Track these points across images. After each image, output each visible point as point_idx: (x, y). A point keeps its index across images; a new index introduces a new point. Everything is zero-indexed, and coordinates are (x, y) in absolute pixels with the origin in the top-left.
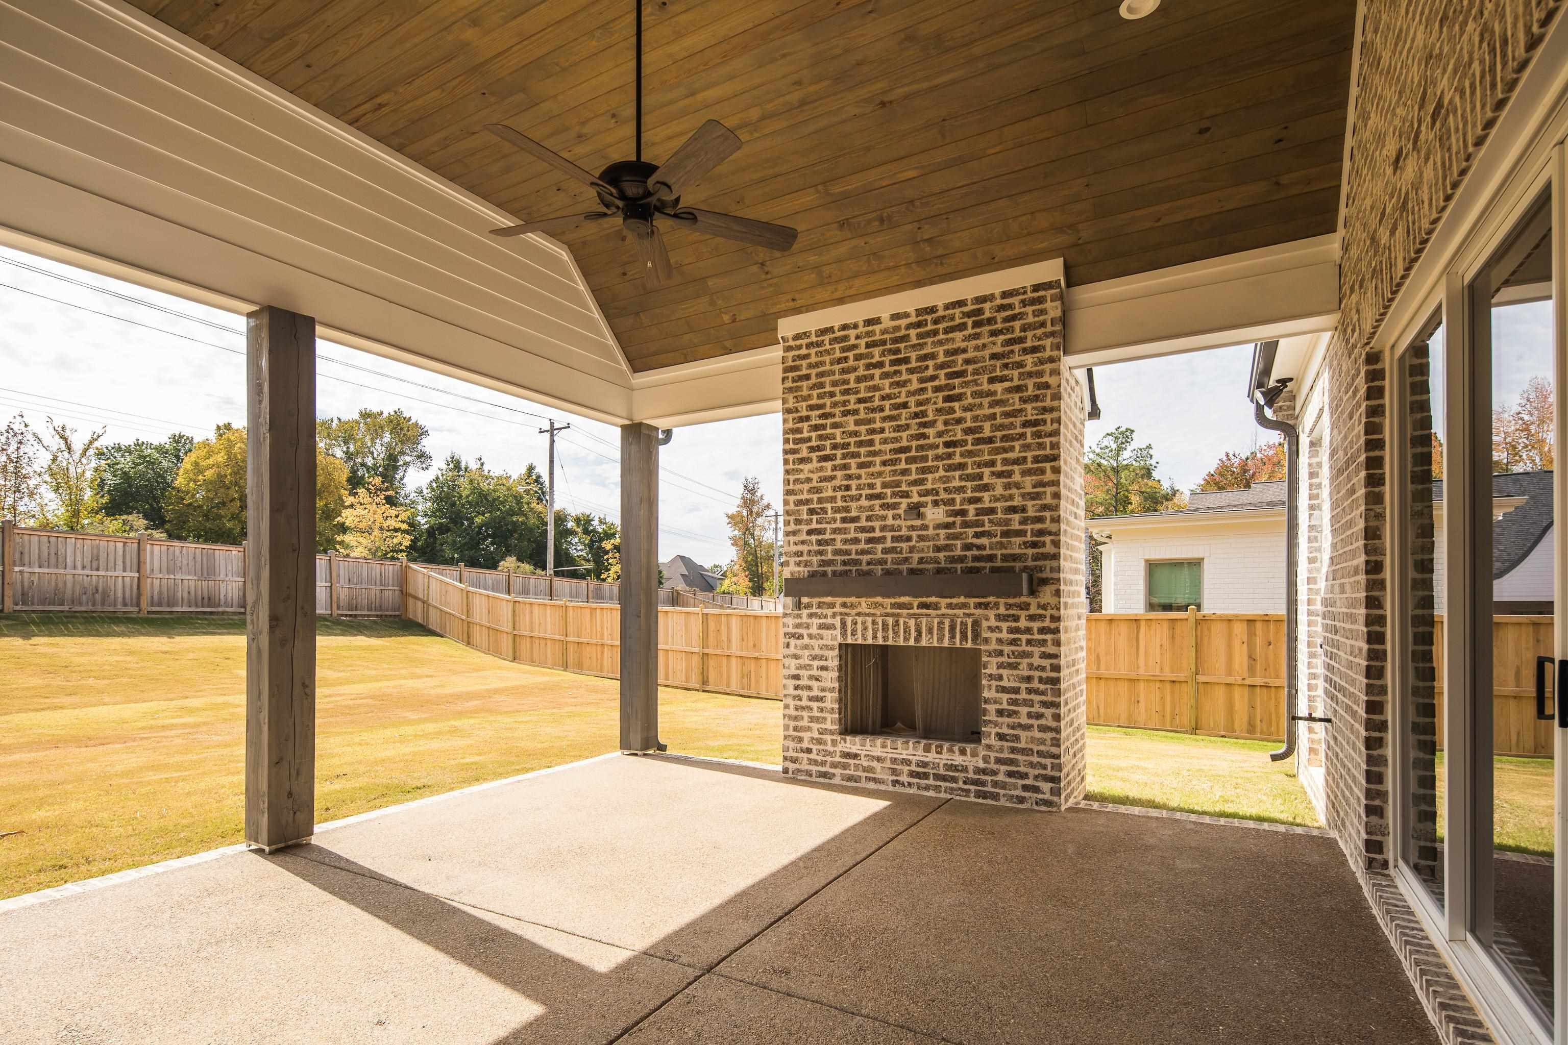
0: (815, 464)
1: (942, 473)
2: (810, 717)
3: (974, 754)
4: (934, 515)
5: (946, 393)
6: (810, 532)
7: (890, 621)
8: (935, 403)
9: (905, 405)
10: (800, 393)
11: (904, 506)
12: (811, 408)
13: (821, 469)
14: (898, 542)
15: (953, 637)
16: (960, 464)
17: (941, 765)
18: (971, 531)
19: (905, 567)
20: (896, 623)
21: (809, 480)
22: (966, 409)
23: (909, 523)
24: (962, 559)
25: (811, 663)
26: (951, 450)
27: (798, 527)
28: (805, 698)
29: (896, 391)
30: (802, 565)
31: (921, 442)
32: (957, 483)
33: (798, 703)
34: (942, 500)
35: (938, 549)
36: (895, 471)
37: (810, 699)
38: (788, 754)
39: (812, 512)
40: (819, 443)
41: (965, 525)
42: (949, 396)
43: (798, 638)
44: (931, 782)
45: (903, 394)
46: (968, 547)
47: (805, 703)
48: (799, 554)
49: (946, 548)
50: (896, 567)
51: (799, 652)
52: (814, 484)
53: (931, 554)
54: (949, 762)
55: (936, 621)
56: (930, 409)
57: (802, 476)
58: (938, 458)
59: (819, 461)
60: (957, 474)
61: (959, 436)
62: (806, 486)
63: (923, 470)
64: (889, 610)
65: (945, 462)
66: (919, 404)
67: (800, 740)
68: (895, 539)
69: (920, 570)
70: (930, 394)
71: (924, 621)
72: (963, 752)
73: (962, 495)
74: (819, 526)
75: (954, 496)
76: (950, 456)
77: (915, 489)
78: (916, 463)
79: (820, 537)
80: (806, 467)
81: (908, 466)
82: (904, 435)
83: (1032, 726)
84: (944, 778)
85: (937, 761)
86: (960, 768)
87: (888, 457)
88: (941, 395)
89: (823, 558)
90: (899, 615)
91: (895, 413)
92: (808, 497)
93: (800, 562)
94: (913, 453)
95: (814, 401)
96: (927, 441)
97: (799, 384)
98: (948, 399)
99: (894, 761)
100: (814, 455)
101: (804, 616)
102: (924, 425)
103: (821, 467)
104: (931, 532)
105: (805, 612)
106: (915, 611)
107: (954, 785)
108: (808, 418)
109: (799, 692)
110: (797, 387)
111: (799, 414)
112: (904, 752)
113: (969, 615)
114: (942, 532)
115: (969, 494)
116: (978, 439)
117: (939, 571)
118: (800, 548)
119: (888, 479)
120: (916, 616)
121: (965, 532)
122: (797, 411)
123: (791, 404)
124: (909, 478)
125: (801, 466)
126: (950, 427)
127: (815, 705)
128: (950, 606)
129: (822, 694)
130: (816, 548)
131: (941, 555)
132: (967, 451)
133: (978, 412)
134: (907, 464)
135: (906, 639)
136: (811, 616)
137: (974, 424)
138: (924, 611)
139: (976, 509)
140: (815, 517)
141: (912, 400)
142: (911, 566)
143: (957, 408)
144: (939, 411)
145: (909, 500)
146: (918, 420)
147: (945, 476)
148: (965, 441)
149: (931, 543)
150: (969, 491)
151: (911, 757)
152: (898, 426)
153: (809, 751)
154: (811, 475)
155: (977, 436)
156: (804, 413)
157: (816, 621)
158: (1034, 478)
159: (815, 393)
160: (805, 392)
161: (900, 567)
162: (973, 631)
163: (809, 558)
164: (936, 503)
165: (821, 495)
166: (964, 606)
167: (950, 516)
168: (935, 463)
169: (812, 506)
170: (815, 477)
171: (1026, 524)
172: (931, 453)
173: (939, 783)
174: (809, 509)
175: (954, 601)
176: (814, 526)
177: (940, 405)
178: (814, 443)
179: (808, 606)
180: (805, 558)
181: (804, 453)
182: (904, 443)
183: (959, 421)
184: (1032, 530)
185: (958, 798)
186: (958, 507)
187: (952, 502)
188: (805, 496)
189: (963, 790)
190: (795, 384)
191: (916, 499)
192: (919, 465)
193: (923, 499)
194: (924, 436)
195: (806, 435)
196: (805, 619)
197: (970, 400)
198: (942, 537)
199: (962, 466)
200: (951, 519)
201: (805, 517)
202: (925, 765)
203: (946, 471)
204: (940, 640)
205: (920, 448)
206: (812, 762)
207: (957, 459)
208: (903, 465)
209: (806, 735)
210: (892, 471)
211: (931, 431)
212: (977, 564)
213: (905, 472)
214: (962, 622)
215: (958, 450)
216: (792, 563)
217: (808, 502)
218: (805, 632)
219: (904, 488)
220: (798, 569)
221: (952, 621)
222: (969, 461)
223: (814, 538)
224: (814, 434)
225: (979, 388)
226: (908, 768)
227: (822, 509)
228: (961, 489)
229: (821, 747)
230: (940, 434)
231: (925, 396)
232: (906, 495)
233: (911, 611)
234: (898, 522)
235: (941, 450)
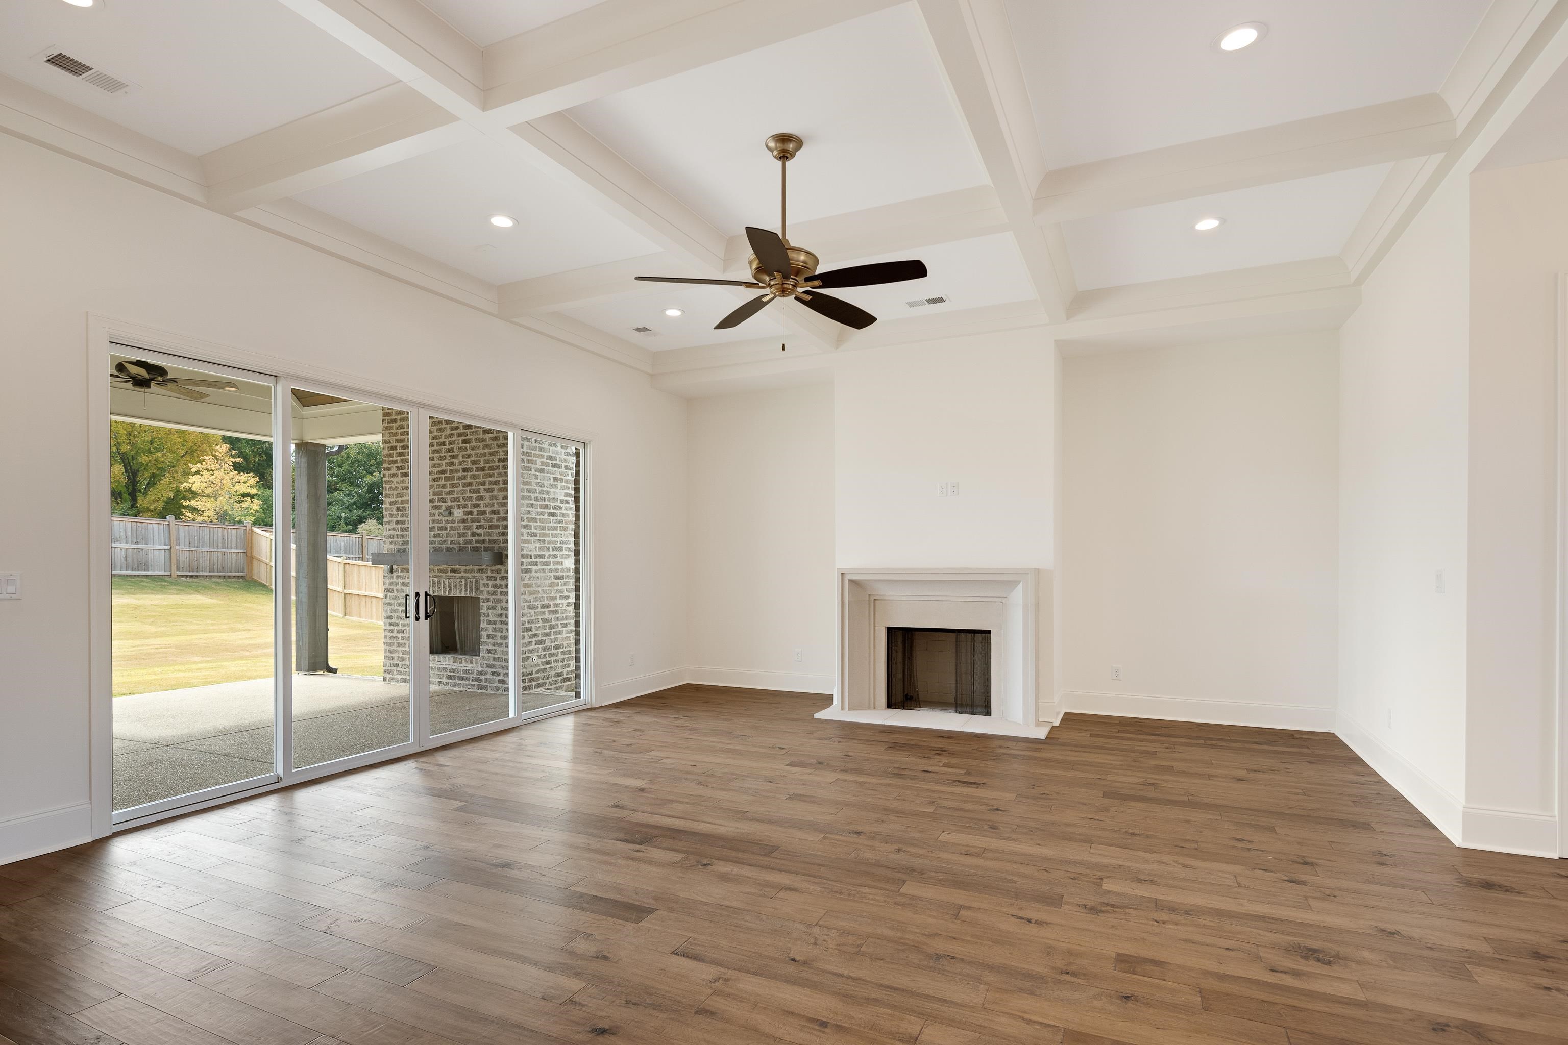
0: (400, 478)
1: (461, 488)
2: (398, 644)
3: (477, 663)
4: (458, 514)
5: (463, 438)
6: (397, 523)
7: (436, 580)
8: (458, 444)
9: (443, 444)
10: (391, 431)
11: (443, 508)
12: (398, 441)
13: (403, 481)
14: (441, 530)
15: (466, 591)
16: (470, 483)
17: (462, 670)
18: (475, 524)
19: (444, 546)
20: (439, 582)
21: (396, 488)
22: (473, 449)
23: (446, 518)
24: (470, 542)
25: (398, 608)
26: (465, 474)
27: (391, 519)
28: (395, 631)
29: (439, 434)
30: (393, 544)
31: (452, 468)
32: (468, 495)
33: (391, 635)
34: (462, 505)
35: (460, 535)
36: (439, 485)
37: (398, 632)
38: (386, 668)
39: (398, 509)
40: (401, 464)
41: (473, 521)
42: (464, 439)
43: (391, 592)
44: (457, 681)
45: (443, 437)
46: (473, 535)
47: (394, 635)
48: (391, 537)
49: (463, 535)
50: (440, 546)
51: (392, 601)
52: (399, 491)
53: (456, 539)
54: (465, 668)
55: (458, 580)
56: (455, 447)
57: (393, 486)
58: (459, 478)
59: (402, 476)
60: (468, 488)
61: (469, 466)
62: (395, 492)
63: (453, 486)
64: (437, 574)
65: (463, 481)
66: (451, 444)
67: (393, 658)
68: (440, 528)
69: (451, 548)
70: (455, 438)
71: (452, 580)
72: (471, 662)
73: (471, 502)
74: (402, 519)
75: (467, 502)
76: (465, 477)
77: (449, 497)
78: (449, 481)
79: (402, 526)
80: (395, 480)
81: (446, 482)
82: (443, 462)
83: (502, 644)
84: (463, 679)
85: (460, 668)
86: (470, 672)
87: (436, 476)
88: (461, 439)
89: (404, 539)
90: (441, 577)
91: (439, 448)
92: (396, 499)
93: (392, 541)
94: (448, 475)
95: (399, 437)
96: (454, 467)
97: (391, 425)
98: (464, 442)
99: (439, 669)
100: (399, 472)
101: (394, 577)
102: (453, 457)
103: (403, 480)
104: (456, 525)
105: (395, 575)
106: (449, 574)
107: (467, 682)
108: (395, 448)
109: (392, 627)
110: (390, 426)
111: (391, 445)
112: (444, 663)
113: (474, 577)
114: (462, 525)
115: (474, 502)
116: (478, 468)
117: (460, 549)
118: (392, 533)
119: (436, 490)
120: (448, 577)
121: (472, 525)
122: (390, 443)
123: (386, 438)
124: (446, 490)
125: (392, 479)
126: (465, 459)
127: (400, 635)
128: (466, 571)
129: (404, 628)
130: (400, 533)
131: (461, 539)
132: (473, 475)
133: (478, 451)
134: (445, 481)
135: (444, 592)
136: (398, 577)
137: (476, 459)
138: (453, 574)
139: (478, 511)
140: (399, 512)
141: (447, 441)
142: (447, 546)
143: (468, 448)
144: (459, 448)
145: (446, 504)
146: (450, 454)
147: (463, 490)
148: (472, 469)
149: (456, 531)
150: (474, 500)
151: (447, 667)
152: (441, 457)
153: (397, 665)
154: (398, 485)
155: (478, 466)
156: (394, 444)
157: (401, 580)
158: (503, 493)
159: (399, 431)
160: (394, 431)
161: (442, 546)
162: (476, 586)
163: (397, 540)
164: (459, 506)
165: (403, 498)
166: (472, 571)
167: (466, 515)
168: (458, 481)
169: (398, 506)
170: (400, 486)
171: (500, 522)
172: (456, 475)
173: (460, 682)
174: (397, 507)
175: (467, 568)
176: (400, 518)
177: (461, 445)
178: (399, 465)
179: (396, 571)
180: (395, 539)
181: (394, 471)
182: (444, 468)
183: (469, 456)
184: (502, 525)
185: (469, 690)
186: (469, 510)
187: (465, 506)
188: (394, 499)
189: (472, 685)
190: (389, 425)
191: (449, 503)
192: (451, 482)
193: (453, 503)
194: (452, 464)
195: (395, 458)
196: (395, 580)
197: (474, 444)
198: (462, 528)
199: (470, 484)
200: (465, 517)
201: (395, 513)
202: (453, 670)
203: (463, 487)
204: (460, 592)
205: (451, 471)
206: (399, 673)
207: (468, 480)
208: (443, 482)
209: (395, 655)
210: (438, 485)
211: (456, 461)
212: (478, 545)
213: (444, 486)
214: (470, 581)
215: (469, 474)
216: (388, 543)
217: (396, 502)
218: (395, 588)
219: (444, 496)
220: (391, 546)
221: (466, 580)
222: (474, 481)
223: (399, 526)
224: (399, 458)
225: (478, 436)
226: (446, 673)
227: (403, 507)
228: (470, 498)
229: (403, 663)
230: (460, 464)
231: (453, 439)
232: (444, 501)
233: (447, 574)
234: (441, 518)
235: (461, 474)
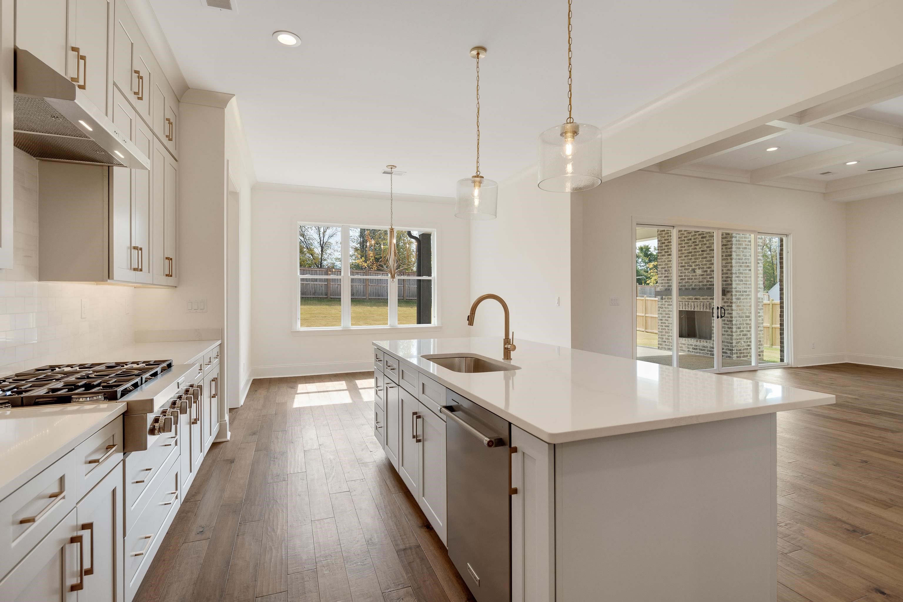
0: (666, 257)
1: (701, 259)
2: (665, 332)
3: (710, 343)
4: (699, 272)
5: (702, 236)
6: (665, 277)
7: (687, 303)
8: (699, 239)
9: (691, 239)
10: (662, 235)
11: (690, 269)
12: (665, 240)
13: (668, 258)
14: (689, 280)
15: (704, 308)
16: (705, 257)
17: (701, 346)
18: (708, 277)
19: (691, 287)
20: (688, 304)
21: (665, 261)
22: (707, 241)
23: (692, 274)
24: (706, 285)
25: (665, 316)
26: (703, 253)
27: (662, 275)
28: (664, 326)
29: (688, 235)
30: (663, 286)
31: (695, 250)
32: (705, 263)
33: (662, 327)
34: (701, 268)
35: (700, 282)
36: (688, 259)
37: (665, 326)
38: (659, 343)
39: (665, 271)
40: (667, 250)
41: (707, 275)
42: (702, 237)
43: (662, 308)
44: (698, 351)
45: (690, 236)
46: (708, 281)
47: (664, 327)
48: (662, 283)
49: (702, 282)
50: (688, 287)
51: (662, 313)
52: (666, 263)
53: (698, 284)
54: (703, 345)
55: (699, 303)
56: (697, 240)
57: (662, 260)
58: (699, 255)
59: (667, 256)
60: (705, 260)
61: (705, 249)
62: (664, 263)
63: (696, 259)
64: (687, 300)
65: (702, 256)
66: (695, 239)
67: (663, 338)
68: (688, 279)
69: (695, 288)
70: (697, 236)
71: (696, 303)
72: (707, 342)
73: (706, 266)
74: (667, 275)
75: (704, 266)
76: (703, 254)
77: (693, 264)
78: (694, 256)
79: (668, 278)
80: (664, 257)
81: (692, 257)
82: (690, 248)
83: (725, 334)
84: (702, 350)
85: (700, 345)
86: (706, 347)
87: (686, 255)
88: (700, 236)
89: (668, 284)
90: (689, 302)
91: (688, 241)
92: (664, 266)
93: (662, 285)
94: (693, 254)
95: (666, 238)
96: (696, 250)
97: (662, 233)
98: (702, 238)
99: (688, 345)
100: (666, 254)
101: (664, 302)
102: (696, 245)
103: (668, 257)
104: (698, 277)
105: (664, 301)
106: (694, 300)
107: (704, 352)
108: (664, 243)
109: (662, 324)
110: (661, 234)
111: (662, 242)
112: (691, 342)
113: (708, 302)
114: (701, 277)
115: (708, 266)
116: (710, 249)
117: (700, 289)
118: (662, 281)
119: (686, 261)
120: (693, 302)
121: (707, 277)
122: (661, 241)
123: (659, 239)
124: (692, 261)
125: (663, 257)
126: (703, 246)
127: (666, 328)
128: (703, 299)
129: (669, 325)
130: (667, 281)
131: (701, 284)
132: (707, 253)
133: (710, 242)
134: (691, 257)
135: (691, 309)
136: (665, 302)
137: (709, 245)
138: (696, 300)
139: (710, 270)
140: (666, 272)
141: (692, 238)
142: (692, 287)
143: (704, 240)
144: (700, 241)
145: (692, 268)
146: (694, 244)
147: (701, 261)
148: (707, 250)
149: (698, 280)
150: (708, 265)
151: (692, 344)
152: (689, 245)
153: (665, 342)
154: (665, 260)
155: (710, 248)
156: (663, 241)
157: (667, 303)
158: (725, 261)
159: (666, 235)
160: (663, 235)
161: (690, 287)
162: (709, 306)
163: (665, 285)
164: (699, 268)
165: (668, 266)
166: (707, 299)
167: (703, 272)
168: (699, 257)
169: (665, 269)
170: (666, 260)
171: (723, 275)
172: (697, 254)
173: (700, 351)
174: (665, 270)
175: (704, 297)
176: (666, 275)
177: (700, 239)
178: (666, 250)
179: (665, 299)
180: (664, 284)
181: (663, 253)
182: (691, 251)
183: (705, 244)
184: (725, 276)
185: (705, 355)
186: (705, 270)
187: (703, 268)
188: (663, 266)
189: (707, 353)
190: (661, 233)
191: (694, 267)
192: (694, 257)
193: (696, 267)
194: (696, 248)
195: (664, 248)
196: (664, 303)
197: (708, 238)
198: (701, 278)
199: (706, 258)
200: (703, 273)
201: (664, 272)
202: (696, 346)
203: (702, 259)
204: (700, 309)
205: (695, 252)
206: (666, 345)
207: (705, 256)
208: (690, 257)
209: (664, 337)
210: (687, 259)
211: (697, 247)
212: (710, 287)
213: (691, 259)
214: (706, 304)
215: (705, 253)
216: (660, 286)
217: (664, 268)
218: (664, 306)
219: (691, 264)
220: (662, 288)
221: (703, 303)
222: (708, 256)
223: (666, 278)
224: (666, 248)
225: (711, 234)
226: (692, 347)
227: (668, 270)
228: (706, 264)
229: (668, 341)
230: (700, 248)
231: (696, 237)
232: (691, 266)
233: (693, 300)
234: (689, 274)
235: (700, 253)
